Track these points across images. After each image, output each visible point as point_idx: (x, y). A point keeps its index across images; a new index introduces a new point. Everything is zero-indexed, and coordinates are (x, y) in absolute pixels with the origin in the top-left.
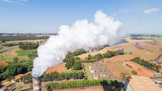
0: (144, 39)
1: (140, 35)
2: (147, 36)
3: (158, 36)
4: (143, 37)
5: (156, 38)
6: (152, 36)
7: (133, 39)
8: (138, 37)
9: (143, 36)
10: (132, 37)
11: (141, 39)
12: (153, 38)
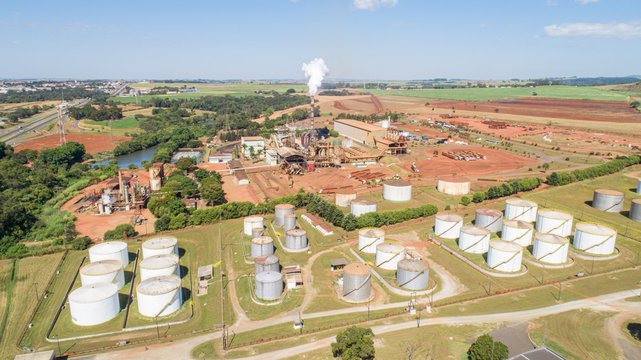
0: (351, 94)
1: (340, 85)
2: (359, 87)
3: (383, 86)
4: (350, 90)
5: (376, 92)
6: (371, 86)
7: (326, 93)
8: (337, 90)
9: (348, 86)
10: (322, 91)
11: (345, 95)
12: (372, 91)
